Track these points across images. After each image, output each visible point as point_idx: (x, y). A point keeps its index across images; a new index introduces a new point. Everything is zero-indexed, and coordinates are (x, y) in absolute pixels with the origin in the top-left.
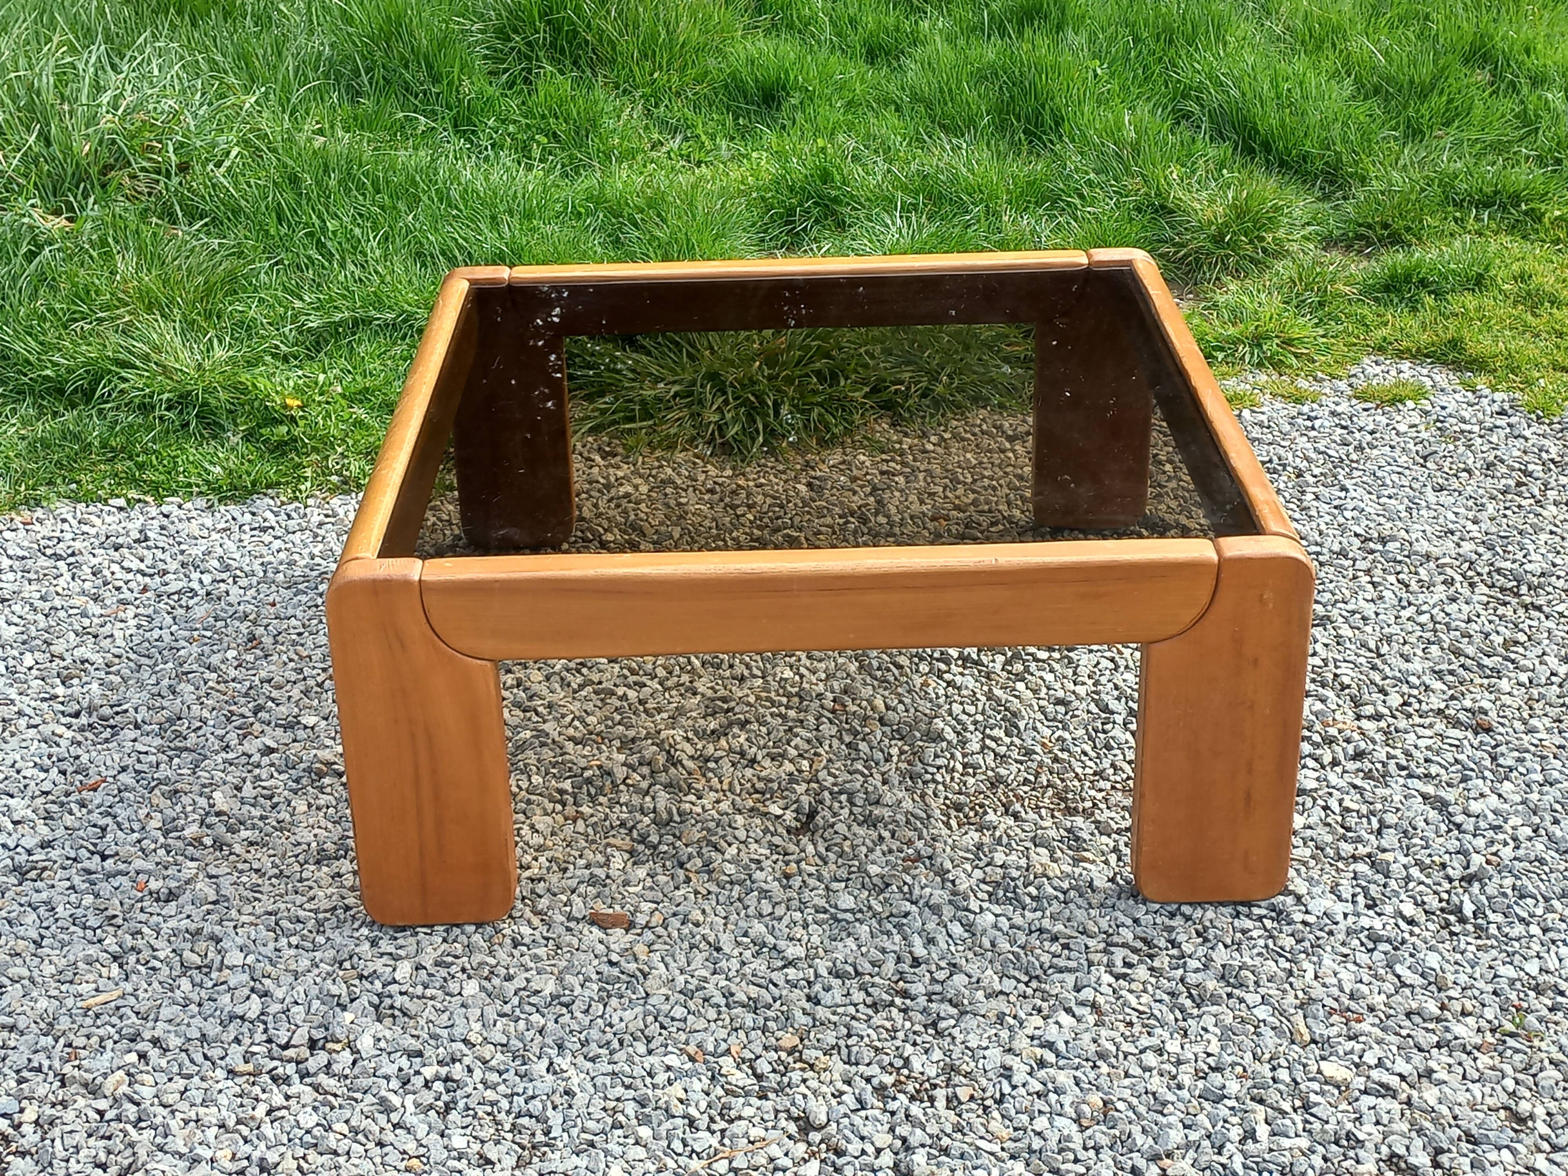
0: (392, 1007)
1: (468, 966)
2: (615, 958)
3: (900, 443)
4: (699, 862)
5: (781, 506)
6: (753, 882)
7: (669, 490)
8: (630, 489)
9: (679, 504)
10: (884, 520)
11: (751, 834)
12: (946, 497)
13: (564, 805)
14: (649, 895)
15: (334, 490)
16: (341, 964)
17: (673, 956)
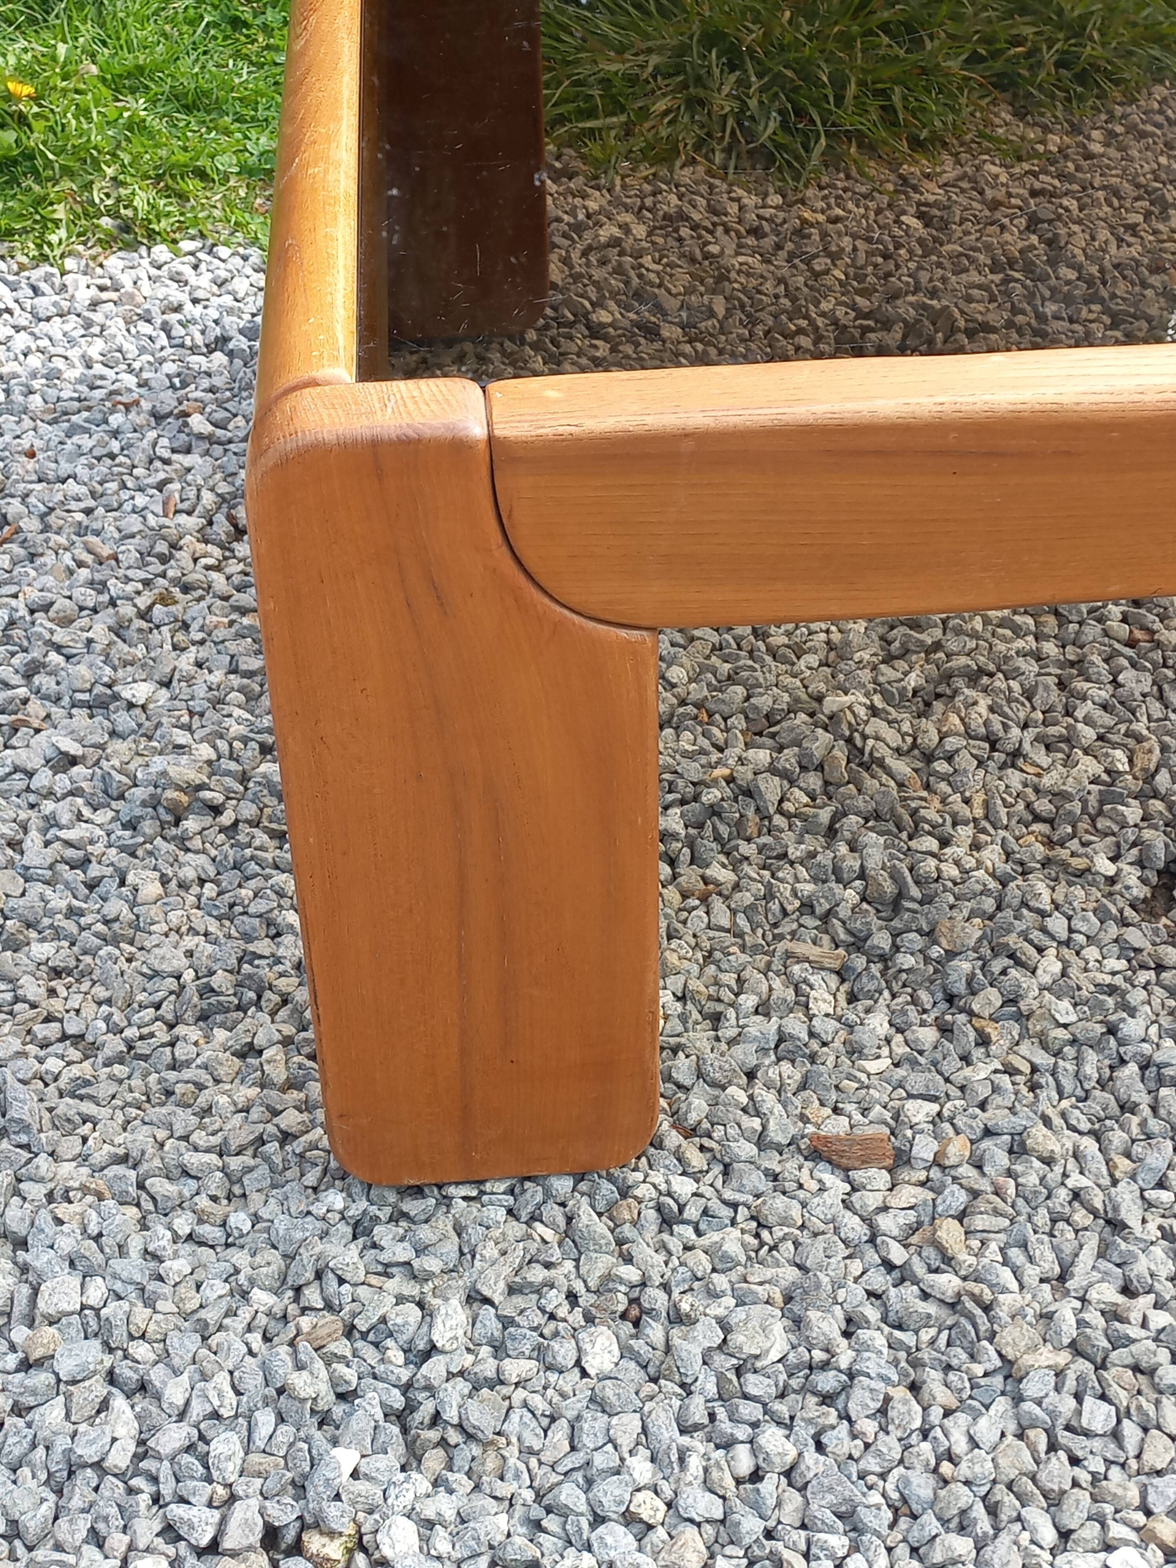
0: (436, 1419)
1: (578, 1287)
2: (897, 1255)
3: (1043, 142)
4: (994, 997)
5: (886, 257)
6: (1121, 1043)
7: (685, 232)
8: (616, 232)
9: (707, 256)
10: (1072, 275)
11: (1077, 924)
12: (1155, 232)
13: (672, 862)
14: (917, 1081)
15: (108, 243)
16: (298, 1290)
17: (1024, 1245)
